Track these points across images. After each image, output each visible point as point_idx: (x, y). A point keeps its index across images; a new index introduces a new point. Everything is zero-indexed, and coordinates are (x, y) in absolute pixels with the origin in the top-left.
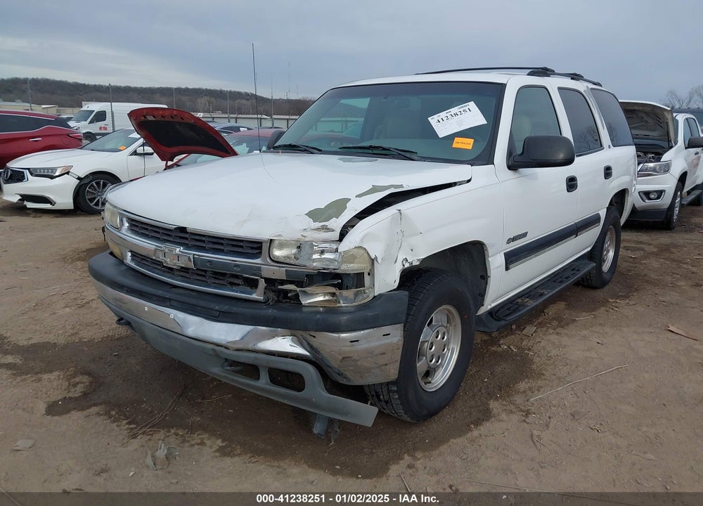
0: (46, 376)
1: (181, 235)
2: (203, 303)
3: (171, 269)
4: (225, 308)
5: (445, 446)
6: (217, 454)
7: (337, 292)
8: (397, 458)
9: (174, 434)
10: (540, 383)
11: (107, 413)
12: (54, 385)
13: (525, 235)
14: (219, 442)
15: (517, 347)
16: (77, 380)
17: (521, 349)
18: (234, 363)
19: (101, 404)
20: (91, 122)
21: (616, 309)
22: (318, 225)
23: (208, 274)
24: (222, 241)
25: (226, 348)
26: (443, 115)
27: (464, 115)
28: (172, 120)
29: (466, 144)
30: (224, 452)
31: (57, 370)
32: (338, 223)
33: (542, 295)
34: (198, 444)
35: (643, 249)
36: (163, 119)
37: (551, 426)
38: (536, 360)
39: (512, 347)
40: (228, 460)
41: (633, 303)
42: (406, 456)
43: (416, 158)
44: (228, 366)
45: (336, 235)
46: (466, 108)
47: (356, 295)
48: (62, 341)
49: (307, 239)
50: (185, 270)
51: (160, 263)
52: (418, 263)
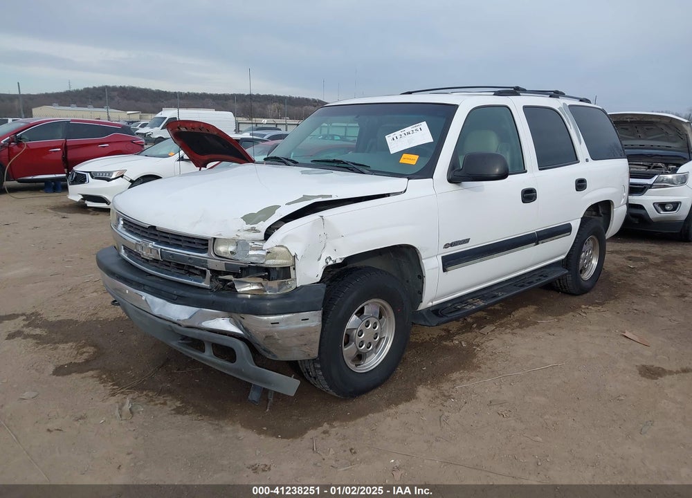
0: (61, 346)
1: (152, 233)
2: (165, 288)
3: (147, 260)
4: (181, 292)
5: (362, 419)
6: (173, 412)
7: (264, 283)
8: (316, 425)
9: (145, 395)
10: (473, 374)
11: (99, 377)
12: (66, 352)
13: (467, 241)
14: (178, 404)
15: (468, 343)
16: (85, 350)
17: (470, 345)
18: (185, 338)
19: (97, 369)
20: (162, 128)
21: (584, 315)
22: (249, 226)
23: (172, 265)
24: (181, 238)
25: (180, 325)
26: (398, 133)
27: (416, 134)
28: (200, 131)
29: (412, 160)
30: (178, 411)
31: (72, 341)
32: (263, 226)
33: (495, 296)
34: (161, 404)
35: (646, 260)
36: (193, 130)
37: (463, 409)
38: (481, 355)
39: (463, 343)
40: (179, 417)
41: (605, 309)
42: (325, 424)
43: (366, 171)
44: (181, 340)
45: (262, 236)
46: (418, 128)
47: (280, 286)
48: (83, 319)
49: (240, 238)
50: (156, 261)
51: (138, 255)
52: (340, 261)
